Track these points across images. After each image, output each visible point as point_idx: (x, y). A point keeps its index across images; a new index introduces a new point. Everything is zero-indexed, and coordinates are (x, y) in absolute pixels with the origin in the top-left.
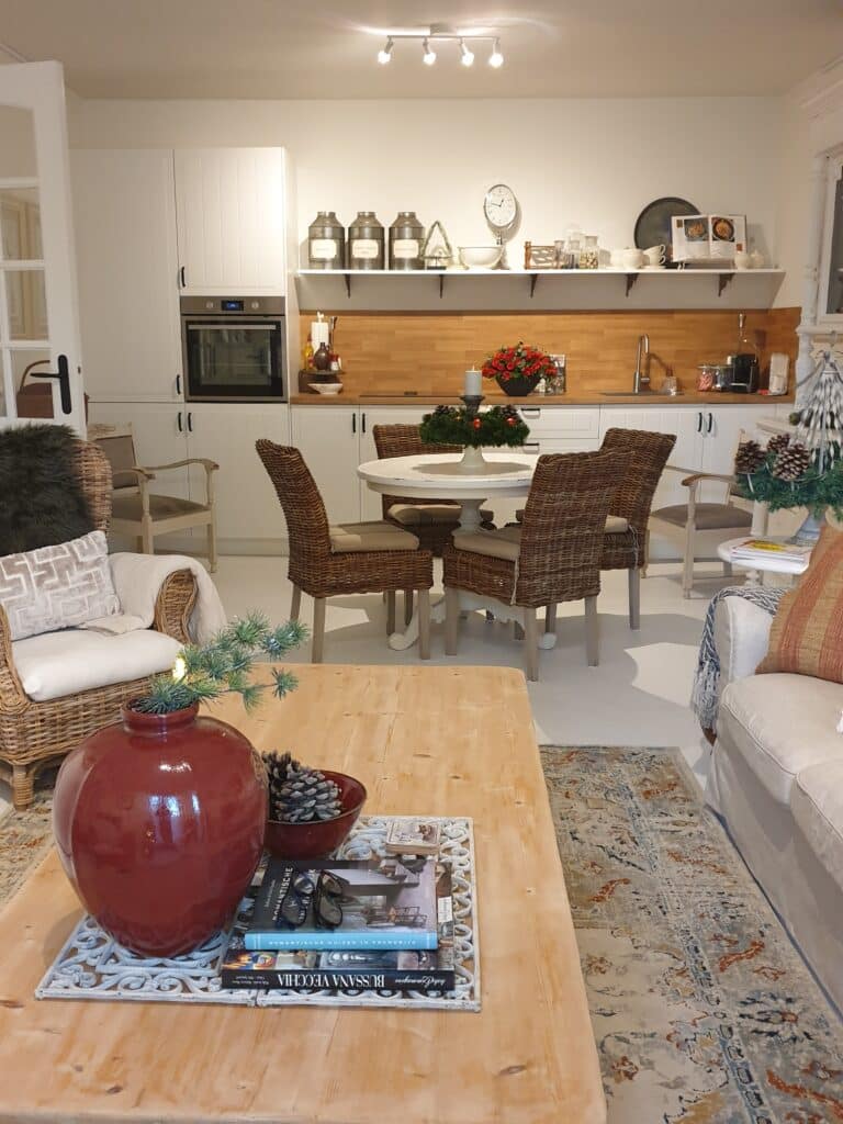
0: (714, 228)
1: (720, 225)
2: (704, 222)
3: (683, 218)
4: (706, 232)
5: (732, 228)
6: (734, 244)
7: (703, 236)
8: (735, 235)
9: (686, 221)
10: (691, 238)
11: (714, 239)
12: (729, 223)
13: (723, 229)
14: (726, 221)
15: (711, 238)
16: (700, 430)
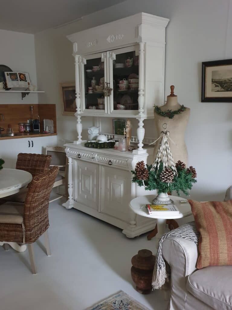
0: (20, 77)
1: (22, 76)
2: (15, 74)
3: (9, 72)
4: (17, 78)
5: (25, 77)
6: (27, 82)
7: (16, 79)
8: (27, 79)
9: (10, 73)
10: (13, 80)
11: (20, 81)
12: (24, 75)
13: (23, 77)
14: (23, 74)
15: (19, 80)
16: (29, 147)
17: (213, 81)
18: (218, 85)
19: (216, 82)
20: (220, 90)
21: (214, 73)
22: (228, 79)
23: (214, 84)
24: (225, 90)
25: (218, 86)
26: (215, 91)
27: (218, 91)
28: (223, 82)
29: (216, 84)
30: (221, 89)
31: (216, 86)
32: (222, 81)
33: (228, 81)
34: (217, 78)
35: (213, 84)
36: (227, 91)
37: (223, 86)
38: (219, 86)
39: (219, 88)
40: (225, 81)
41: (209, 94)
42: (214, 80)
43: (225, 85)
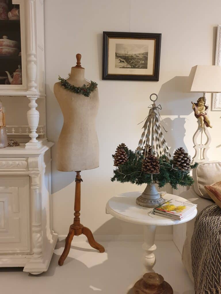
17: (117, 56)
18: (124, 60)
19: (121, 57)
20: (125, 66)
21: (118, 46)
22: (135, 55)
23: (119, 59)
24: (132, 67)
25: (123, 62)
26: (120, 67)
27: (123, 67)
28: (130, 58)
29: (121, 59)
30: (127, 65)
31: (121, 62)
32: (128, 57)
33: (135, 57)
34: (122, 52)
35: (117, 59)
36: (134, 67)
37: (130, 62)
38: (125, 62)
39: (125, 64)
40: (132, 56)
41: (112, 70)
42: (120, 54)
43: (132, 61)
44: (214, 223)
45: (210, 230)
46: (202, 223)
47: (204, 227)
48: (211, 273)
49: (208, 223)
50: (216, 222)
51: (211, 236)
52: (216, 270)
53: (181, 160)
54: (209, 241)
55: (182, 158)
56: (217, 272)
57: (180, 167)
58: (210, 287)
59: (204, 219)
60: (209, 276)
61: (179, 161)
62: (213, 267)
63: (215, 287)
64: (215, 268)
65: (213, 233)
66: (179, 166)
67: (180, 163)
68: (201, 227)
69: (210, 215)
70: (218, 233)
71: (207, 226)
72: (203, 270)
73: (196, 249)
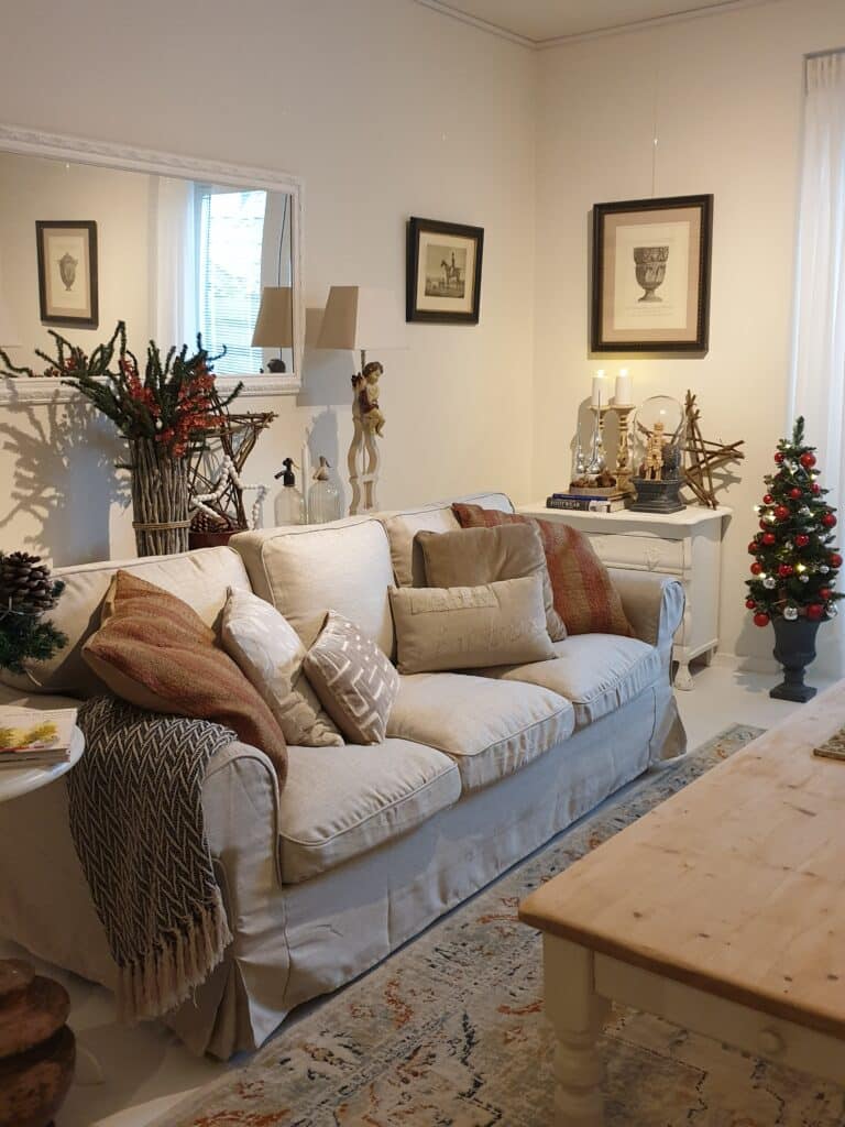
44: (138, 745)
45: (136, 766)
46: (100, 758)
47: (109, 767)
48: (175, 877)
49: (118, 752)
50: (141, 741)
51: (146, 782)
52: (187, 864)
53: (28, 581)
54: (146, 797)
55: (30, 575)
56: (189, 869)
57: (28, 605)
58: (177, 915)
59: (101, 746)
60: (168, 889)
61: (24, 586)
62: (177, 859)
63: (192, 908)
64: (182, 860)
65: (151, 773)
66: (24, 601)
67: (26, 591)
68: (101, 771)
69: (109, 729)
70: (166, 765)
71: (120, 761)
72: (140, 883)
73: (99, 837)
